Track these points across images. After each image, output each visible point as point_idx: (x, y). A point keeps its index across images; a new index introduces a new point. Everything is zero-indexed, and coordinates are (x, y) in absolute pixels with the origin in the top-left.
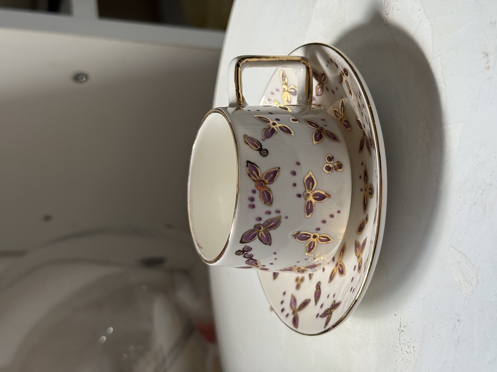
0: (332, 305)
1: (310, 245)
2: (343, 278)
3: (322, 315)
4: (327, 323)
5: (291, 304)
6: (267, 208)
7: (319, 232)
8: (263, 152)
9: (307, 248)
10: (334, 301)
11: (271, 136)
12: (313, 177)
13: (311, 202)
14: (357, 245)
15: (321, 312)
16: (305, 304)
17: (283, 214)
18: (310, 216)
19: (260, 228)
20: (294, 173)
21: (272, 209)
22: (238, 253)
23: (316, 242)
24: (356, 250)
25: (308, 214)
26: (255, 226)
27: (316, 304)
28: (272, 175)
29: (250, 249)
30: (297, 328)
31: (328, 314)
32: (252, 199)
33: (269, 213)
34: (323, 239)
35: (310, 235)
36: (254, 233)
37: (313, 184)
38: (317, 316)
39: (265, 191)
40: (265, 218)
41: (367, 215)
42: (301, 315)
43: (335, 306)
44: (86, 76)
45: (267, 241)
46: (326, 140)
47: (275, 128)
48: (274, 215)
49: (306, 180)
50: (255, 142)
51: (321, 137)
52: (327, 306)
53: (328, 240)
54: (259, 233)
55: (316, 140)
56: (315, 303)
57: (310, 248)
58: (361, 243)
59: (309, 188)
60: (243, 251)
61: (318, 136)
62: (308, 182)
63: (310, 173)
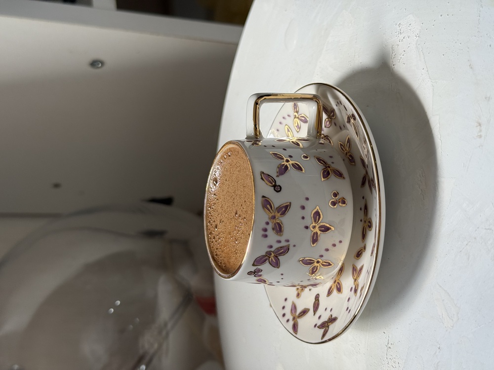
0: (329, 319)
1: (313, 269)
2: (340, 295)
3: (320, 326)
4: (324, 335)
5: (291, 310)
6: (278, 238)
7: (322, 258)
8: (277, 188)
9: (311, 271)
10: (331, 315)
11: (284, 173)
12: (320, 211)
13: (317, 233)
14: (354, 269)
15: (319, 322)
16: (304, 312)
17: (291, 243)
18: (315, 245)
19: (271, 254)
20: (303, 208)
21: (283, 239)
22: (250, 273)
23: (319, 266)
24: (353, 273)
25: (313, 244)
26: (267, 253)
27: (314, 315)
28: (284, 209)
29: (260, 271)
30: (296, 334)
31: (325, 326)
32: (265, 230)
33: (279, 242)
34: (325, 264)
35: (314, 261)
36: (265, 258)
37: (320, 217)
38: (315, 326)
39: (277, 223)
40: (276, 246)
41: (365, 244)
42: (301, 322)
43: (332, 320)
44: (102, 63)
45: (277, 265)
46: (332, 177)
47: (288, 165)
48: (283, 244)
49: (314, 214)
50: (270, 179)
51: (328, 174)
52: (325, 318)
53: (330, 265)
54: (269, 257)
55: (324, 178)
56: (313, 313)
57: (313, 271)
58: (359, 268)
59: (315, 221)
60: (255, 272)
61: (325, 173)
62: (315, 216)
63: (318, 207)
